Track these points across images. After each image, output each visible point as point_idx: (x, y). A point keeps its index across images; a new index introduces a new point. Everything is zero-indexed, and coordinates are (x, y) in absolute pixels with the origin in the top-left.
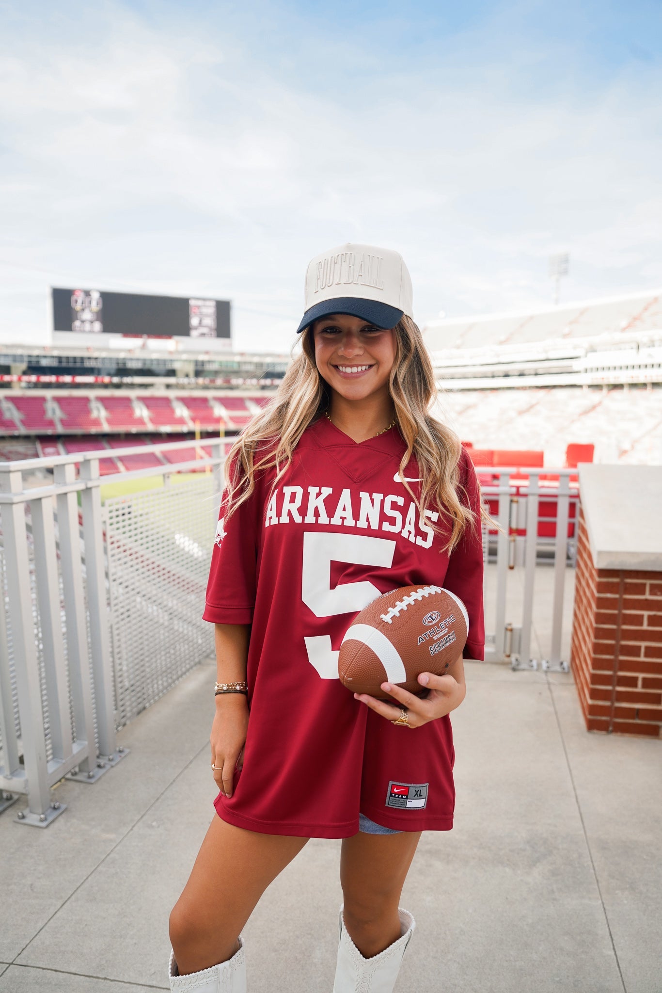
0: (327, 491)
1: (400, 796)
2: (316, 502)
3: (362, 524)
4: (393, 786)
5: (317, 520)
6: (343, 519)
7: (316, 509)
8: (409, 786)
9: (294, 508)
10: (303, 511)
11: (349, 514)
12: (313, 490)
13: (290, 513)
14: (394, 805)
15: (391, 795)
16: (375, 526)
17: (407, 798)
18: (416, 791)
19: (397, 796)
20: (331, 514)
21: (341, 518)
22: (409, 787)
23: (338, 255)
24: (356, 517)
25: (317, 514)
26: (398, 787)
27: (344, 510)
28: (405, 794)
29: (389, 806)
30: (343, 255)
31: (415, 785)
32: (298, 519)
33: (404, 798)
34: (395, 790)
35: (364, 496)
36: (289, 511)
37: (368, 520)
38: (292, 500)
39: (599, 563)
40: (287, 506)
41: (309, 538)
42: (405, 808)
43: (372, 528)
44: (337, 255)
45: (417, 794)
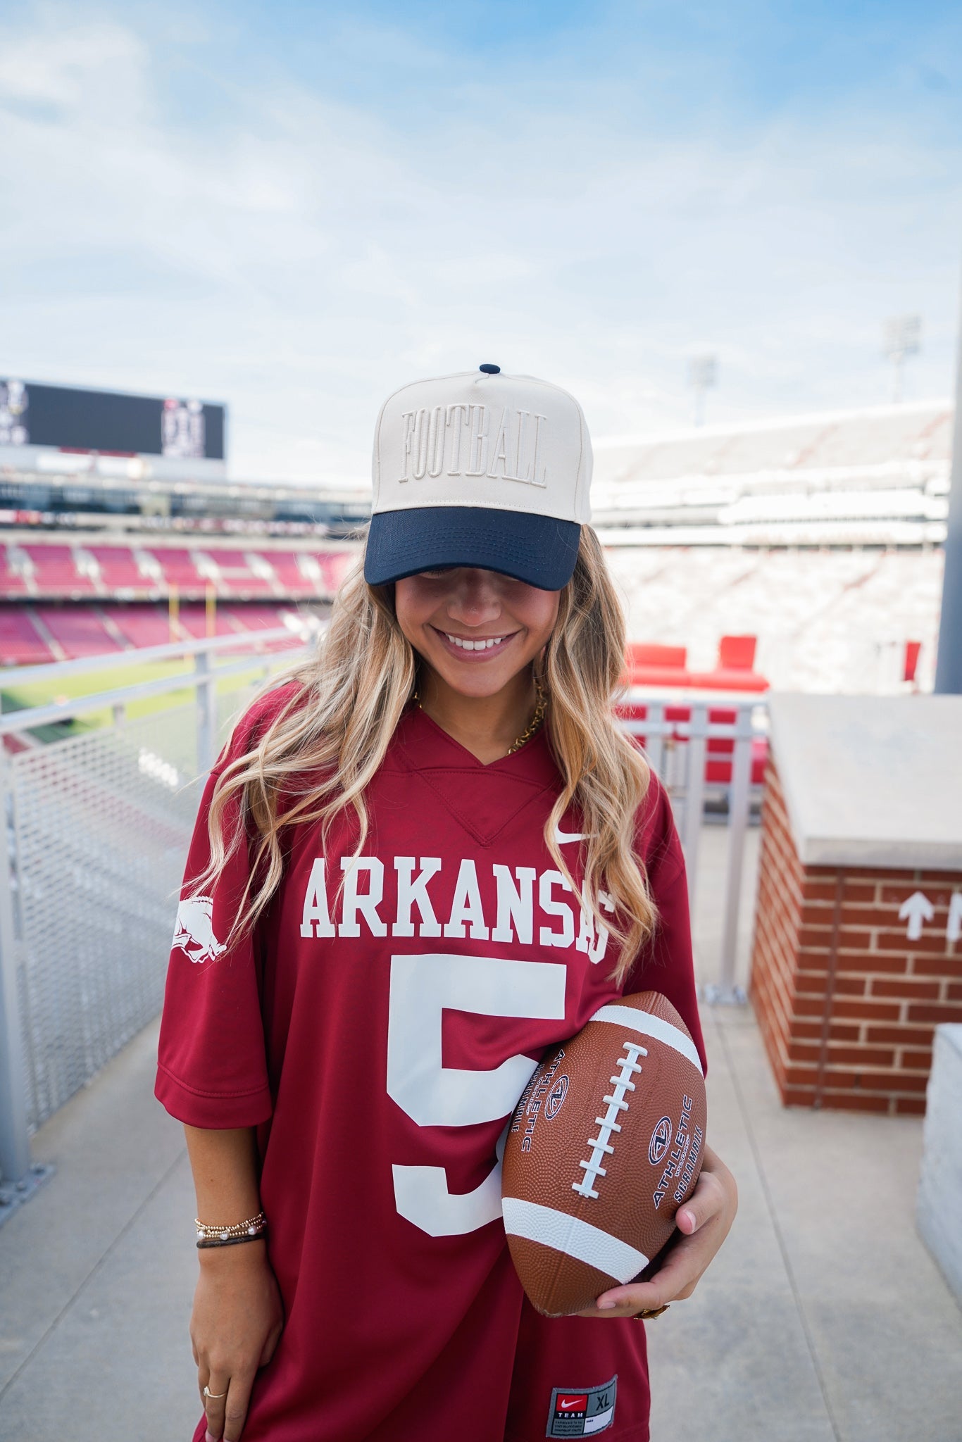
0: (432, 865)
1: (573, 1415)
2: (412, 892)
3: (502, 934)
4: (560, 1398)
5: (417, 930)
6: (468, 924)
7: (415, 906)
8: (588, 1392)
9: (370, 904)
10: (387, 911)
11: (476, 913)
12: (404, 864)
13: (360, 917)
14: (561, 1433)
15: (556, 1416)
16: (526, 938)
17: (584, 1417)
18: (599, 1398)
19: (566, 1415)
20: (443, 916)
21: (464, 922)
22: (588, 1395)
23: (454, 408)
24: (491, 921)
25: (416, 918)
26: (568, 1398)
27: (467, 905)
28: (583, 1410)
29: (552, 1436)
30: (463, 408)
31: (598, 1388)
32: (378, 929)
33: (580, 1418)
34: (564, 1405)
35: (500, 871)
36: (359, 912)
37: (513, 926)
38: (363, 888)
39: (807, 856)
40: (351, 901)
41: (401, 965)
42: (581, 1437)
43: (522, 942)
44: (449, 406)
45: (601, 1405)
